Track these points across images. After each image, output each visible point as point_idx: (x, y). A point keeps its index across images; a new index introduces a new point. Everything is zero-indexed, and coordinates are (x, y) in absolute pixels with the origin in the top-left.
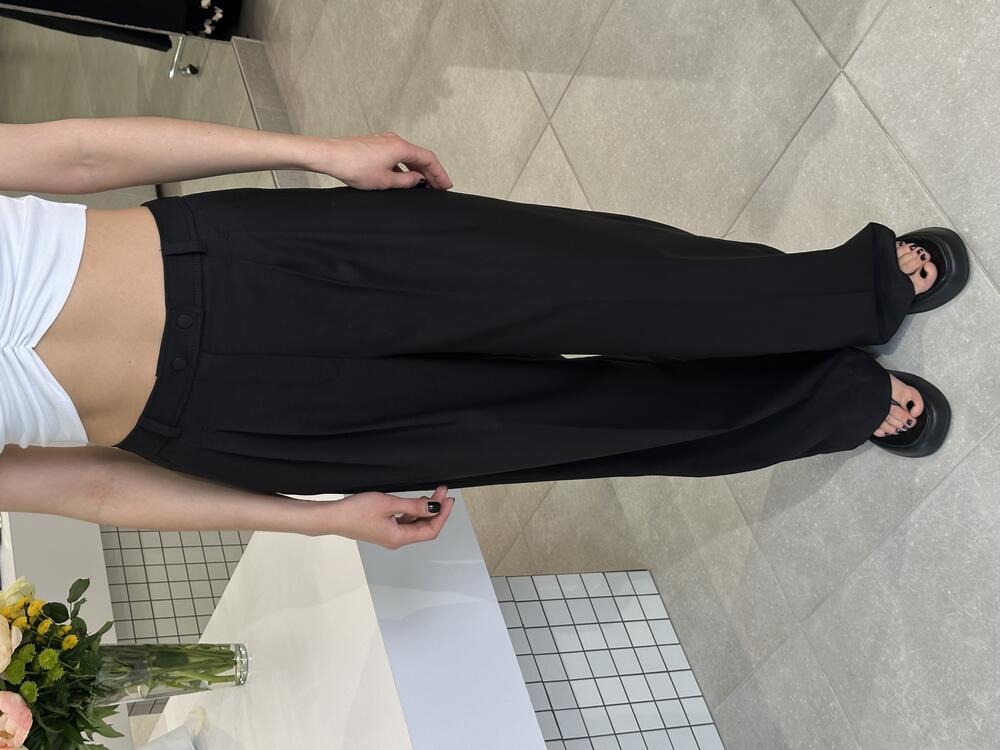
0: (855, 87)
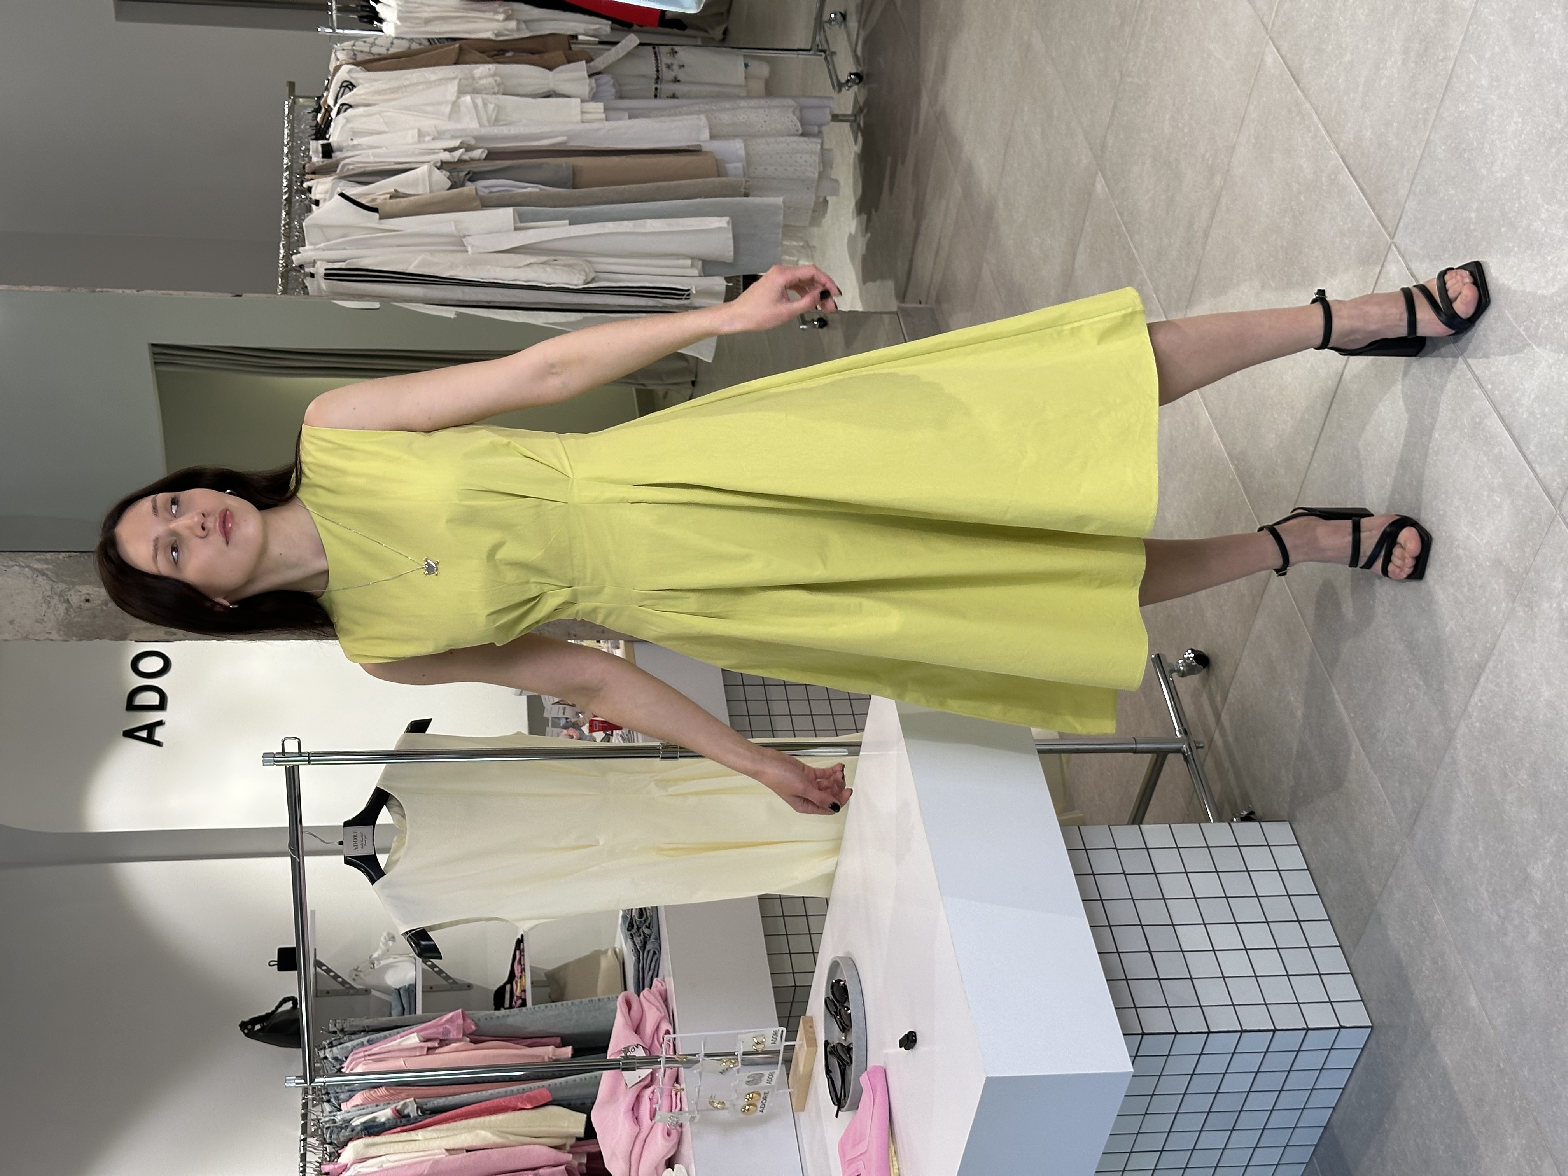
0: (1403, 257)
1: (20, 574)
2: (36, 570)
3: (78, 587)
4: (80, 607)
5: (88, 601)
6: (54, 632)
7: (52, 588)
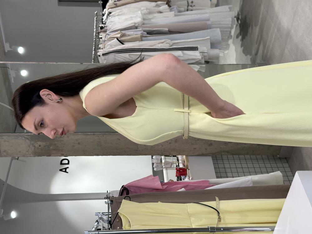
1: (21, 139)
2: (25, 138)
3: (37, 142)
4: (38, 148)
5: (40, 146)
6: (31, 154)
7: (30, 143)
